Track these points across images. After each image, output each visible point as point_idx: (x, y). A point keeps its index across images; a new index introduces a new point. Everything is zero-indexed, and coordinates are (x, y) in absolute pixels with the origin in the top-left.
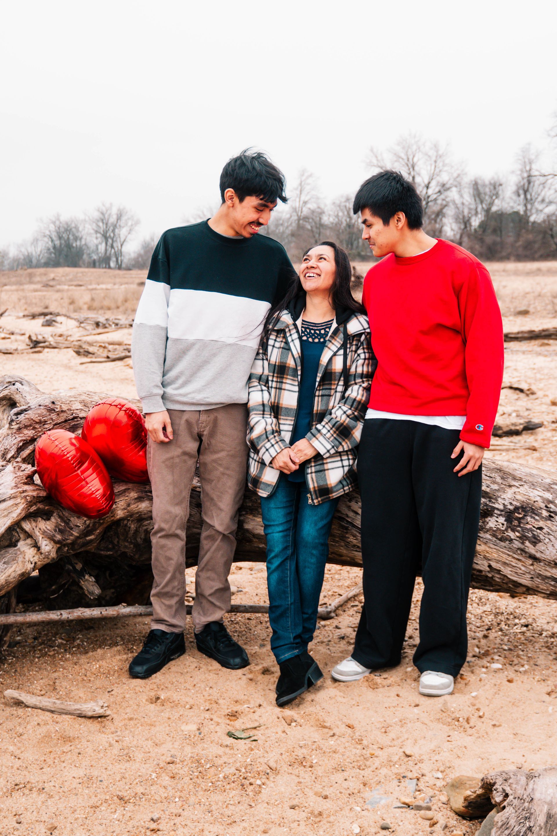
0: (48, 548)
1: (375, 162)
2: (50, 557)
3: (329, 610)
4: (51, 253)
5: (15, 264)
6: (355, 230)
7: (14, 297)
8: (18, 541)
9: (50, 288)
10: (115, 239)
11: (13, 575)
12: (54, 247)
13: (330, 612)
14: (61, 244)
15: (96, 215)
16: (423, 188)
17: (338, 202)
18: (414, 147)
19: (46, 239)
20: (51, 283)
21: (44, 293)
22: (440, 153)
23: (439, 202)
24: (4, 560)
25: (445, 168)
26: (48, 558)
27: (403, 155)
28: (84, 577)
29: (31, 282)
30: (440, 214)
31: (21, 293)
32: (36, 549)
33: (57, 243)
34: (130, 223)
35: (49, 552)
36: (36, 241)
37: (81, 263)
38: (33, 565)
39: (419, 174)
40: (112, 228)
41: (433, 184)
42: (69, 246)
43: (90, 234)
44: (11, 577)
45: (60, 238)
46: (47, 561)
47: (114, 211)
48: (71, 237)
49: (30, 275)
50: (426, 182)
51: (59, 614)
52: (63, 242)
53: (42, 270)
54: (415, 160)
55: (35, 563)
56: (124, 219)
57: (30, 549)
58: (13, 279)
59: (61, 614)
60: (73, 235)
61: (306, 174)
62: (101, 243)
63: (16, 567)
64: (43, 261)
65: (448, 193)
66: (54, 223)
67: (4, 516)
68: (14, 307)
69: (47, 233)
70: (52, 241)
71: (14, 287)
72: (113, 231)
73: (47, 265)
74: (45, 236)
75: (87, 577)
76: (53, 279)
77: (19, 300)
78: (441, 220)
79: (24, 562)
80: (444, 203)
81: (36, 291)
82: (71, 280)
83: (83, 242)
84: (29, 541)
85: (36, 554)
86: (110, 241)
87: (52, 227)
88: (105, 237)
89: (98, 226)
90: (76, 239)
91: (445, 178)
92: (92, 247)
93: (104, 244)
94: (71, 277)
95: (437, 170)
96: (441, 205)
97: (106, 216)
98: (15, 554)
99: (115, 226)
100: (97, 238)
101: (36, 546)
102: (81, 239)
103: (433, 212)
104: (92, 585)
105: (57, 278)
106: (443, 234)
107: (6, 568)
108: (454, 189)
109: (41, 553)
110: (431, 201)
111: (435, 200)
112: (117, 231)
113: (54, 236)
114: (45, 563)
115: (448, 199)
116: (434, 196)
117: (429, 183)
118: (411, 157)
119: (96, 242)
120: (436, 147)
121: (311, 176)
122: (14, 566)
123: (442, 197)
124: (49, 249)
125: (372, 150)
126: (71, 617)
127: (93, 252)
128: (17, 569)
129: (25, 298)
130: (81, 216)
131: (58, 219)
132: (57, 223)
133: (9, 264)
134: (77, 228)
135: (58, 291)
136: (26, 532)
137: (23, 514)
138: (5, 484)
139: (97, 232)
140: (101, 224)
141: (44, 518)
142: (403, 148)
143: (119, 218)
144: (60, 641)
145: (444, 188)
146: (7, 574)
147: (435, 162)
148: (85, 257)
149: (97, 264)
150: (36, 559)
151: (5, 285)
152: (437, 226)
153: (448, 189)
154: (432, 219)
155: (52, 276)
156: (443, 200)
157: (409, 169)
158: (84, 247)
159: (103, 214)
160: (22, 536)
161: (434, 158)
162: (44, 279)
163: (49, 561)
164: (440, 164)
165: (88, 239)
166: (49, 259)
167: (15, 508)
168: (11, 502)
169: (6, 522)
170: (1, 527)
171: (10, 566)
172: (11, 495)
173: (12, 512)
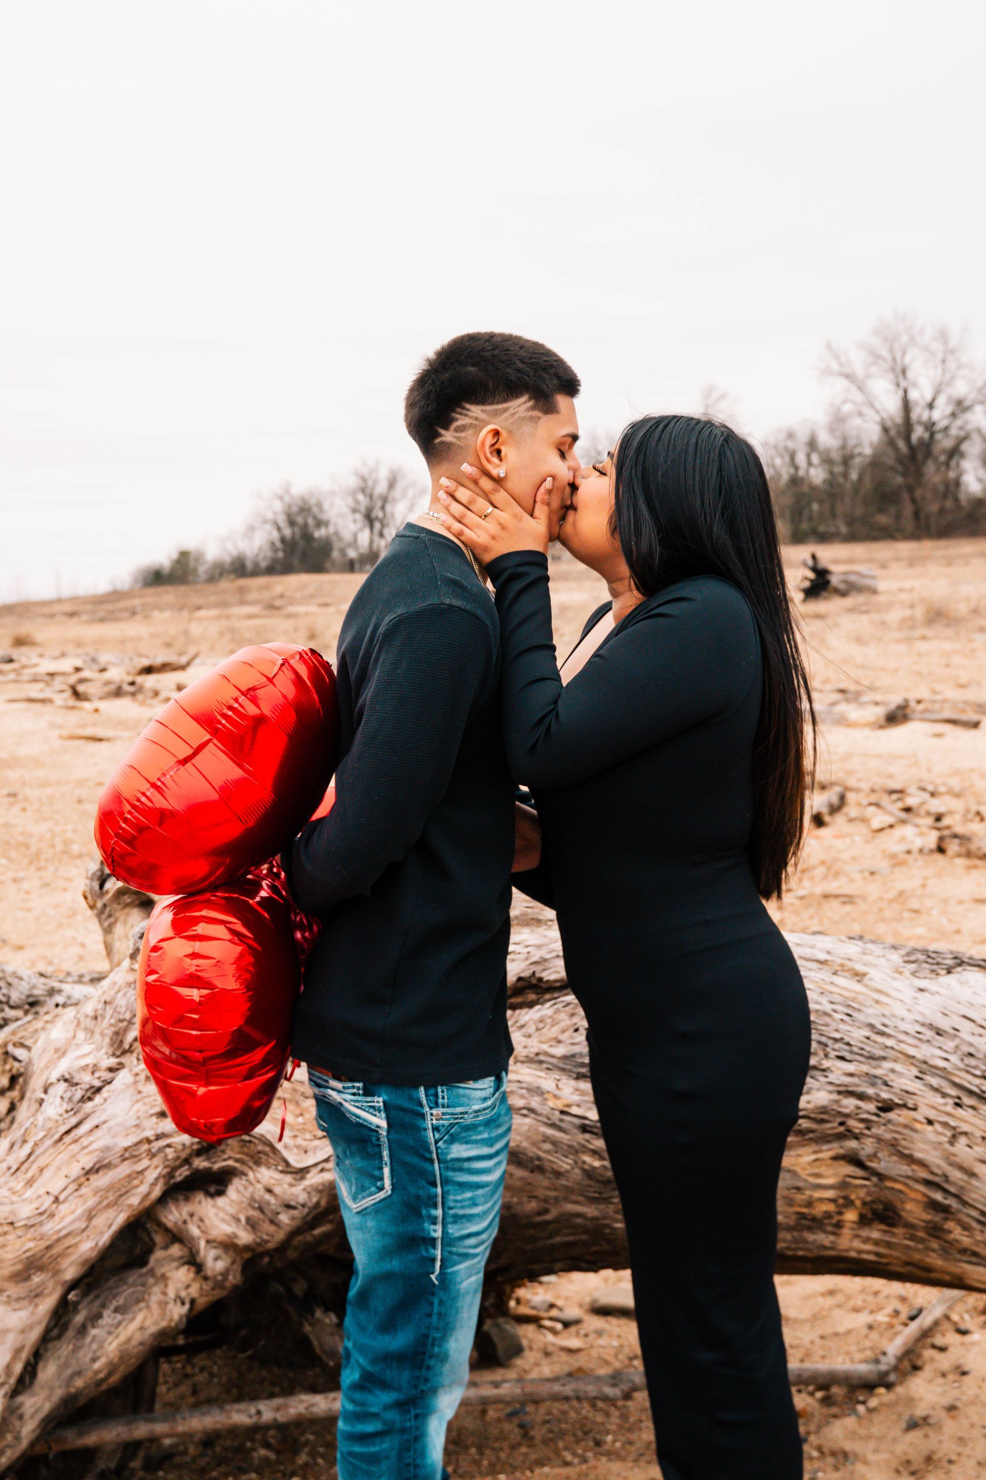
0: (220, 1265)
1: (835, 366)
2: (228, 1284)
3: (883, 1368)
4: (276, 550)
5: (217, 572)
6: (805, 488)
7: (213, 629)
8: (150, 1250)
9: (277, 612)
10: (385, 522)
11: (138, 1337)
12: (283, 540)
13: (887, 1373)
14: (294, 534)
15: (353, 482)
16: (923, 408)
17: (772, 441)
18: (905, 338)
19: (268, 527)
20: (278, 603)
21: (265, 621)
22: (952, 343)
23: (954, 431)
24: (115, 1304)
25: (962, 372)
26: (223, 1288)
27: (884, 353)
28: (312, 1314)
29: (242, 603)
30: (955, 452)
31: (225, 623)
32: (193, 1269)
33: (287, 532)
34: (410, 493)
35: (225, 1274)
36: (251, 529)
37: (328, 565)
38: (187, 1306)
39: (915, 385)
40: (379, 504)
41: (941, 401)
42: (307, 537)
43: (342, 515)
44: (134, 1343)
45: (292, 523)
46: (219, 1294)
47: (383, 475)
48: (311, 521)
49: (242, 591)
50: (929, 398)
51: (253, 1411)
52: (297, 530)
53: (261, 581)
54: (907, 360)
55: (193, 1302)
56: (400, 486)
57: (177, 1268)
58: (213, 599)
59: (259, 1413)
60: (315, 518)
61: (715, 395)
62: (361, 530)
63: (145, 1318)
64: (263, 564)
65: (969, 416)
66: (281, 498)
67: (108, 1206)
68: (212, 648)
69: (270, 516)
70: (279, 529)
71: (213, 613)
72: (383, 508)
73: (273, 569)
74: (265, 522)
75: (319, 1314)
76: (282, 596)
77: (222, 634)
78: (958, 465)
79: (163, 1304)
80: (962, 433)
81: (250, 617)
82: (312, 596)
83: (331, 529)
84: (176, 1250)
85: (194, 1280)
86: (377, 525)
87: (278, 506)
88: (370, 519)
89: (357, 501)
90: (319, 523)
91: (961, 389)
92: (347, 536)
93: (367, 532)
94: (311, 590)
95: (947, 377)
96: (957, 437)
97: (370, 483)
98: (143, 1285)
99: (385, 500)
100: (355, 521)
101: (193, 1262)
102: (327, 524)
103: (944, 451)
104: (332, 1334)
105: (287, 594)
106: (963, 488)
107: (119, 1324)
108: (979, 409)
109: (206, 1278)
110: (940, 431)
111: (946, 429)
112: (388, 508)
113: (282, 520)
114: (215, 1299)
115: (969, 427)
116: (944, 423)
117: (934, 400)
118: (899, 355)
119: (353, 527)
120: (943, 336)
121: (723, 397)
122: (140, 1317)
123: (959, 422)
124: (273, 544)
125: (829, 347)
126: (281, 1417)
127: (349, 545)
128: (148, 1323)
129: (232, 630)
130: (325, 485)
131: (288, 491)
132: (287, 499)
133: (206, 572)
134: (319, 505)
135: (290, 616)
136: (166, 1230)
137: (157, 1192)
138: (111, 1123)
139: (354, 511)
140: (361, 497)
141: (212, 1190)
142: (886, 340)
143: (392, 484)
144: (263, 1452)
145: (960, 407)
146: (122, 1338)
147: (944, 361)
148: (335, 554)
149: (357, 566)
150: (194, 1291)
151: (199, 608)
152: (952, 475)
153: (967, 409)
154: (943, 463)
155: (279, 589)
156: (961, 428)
157: (897, 377)
158: (334, 538)
159: (364, 479)
160: (158, 1239)
161: (940, 356)
162: (266, 595)
163: (224, 1293)
164: (951, 364)
165: (340, 522)
166: (275, 561)
167: (136, 1182)
168: (125, 1169)
169: (115, 1219)
170: (102, 1233)
171: (129, 1316)
172: (126, 1149)
173: (127, 1192)
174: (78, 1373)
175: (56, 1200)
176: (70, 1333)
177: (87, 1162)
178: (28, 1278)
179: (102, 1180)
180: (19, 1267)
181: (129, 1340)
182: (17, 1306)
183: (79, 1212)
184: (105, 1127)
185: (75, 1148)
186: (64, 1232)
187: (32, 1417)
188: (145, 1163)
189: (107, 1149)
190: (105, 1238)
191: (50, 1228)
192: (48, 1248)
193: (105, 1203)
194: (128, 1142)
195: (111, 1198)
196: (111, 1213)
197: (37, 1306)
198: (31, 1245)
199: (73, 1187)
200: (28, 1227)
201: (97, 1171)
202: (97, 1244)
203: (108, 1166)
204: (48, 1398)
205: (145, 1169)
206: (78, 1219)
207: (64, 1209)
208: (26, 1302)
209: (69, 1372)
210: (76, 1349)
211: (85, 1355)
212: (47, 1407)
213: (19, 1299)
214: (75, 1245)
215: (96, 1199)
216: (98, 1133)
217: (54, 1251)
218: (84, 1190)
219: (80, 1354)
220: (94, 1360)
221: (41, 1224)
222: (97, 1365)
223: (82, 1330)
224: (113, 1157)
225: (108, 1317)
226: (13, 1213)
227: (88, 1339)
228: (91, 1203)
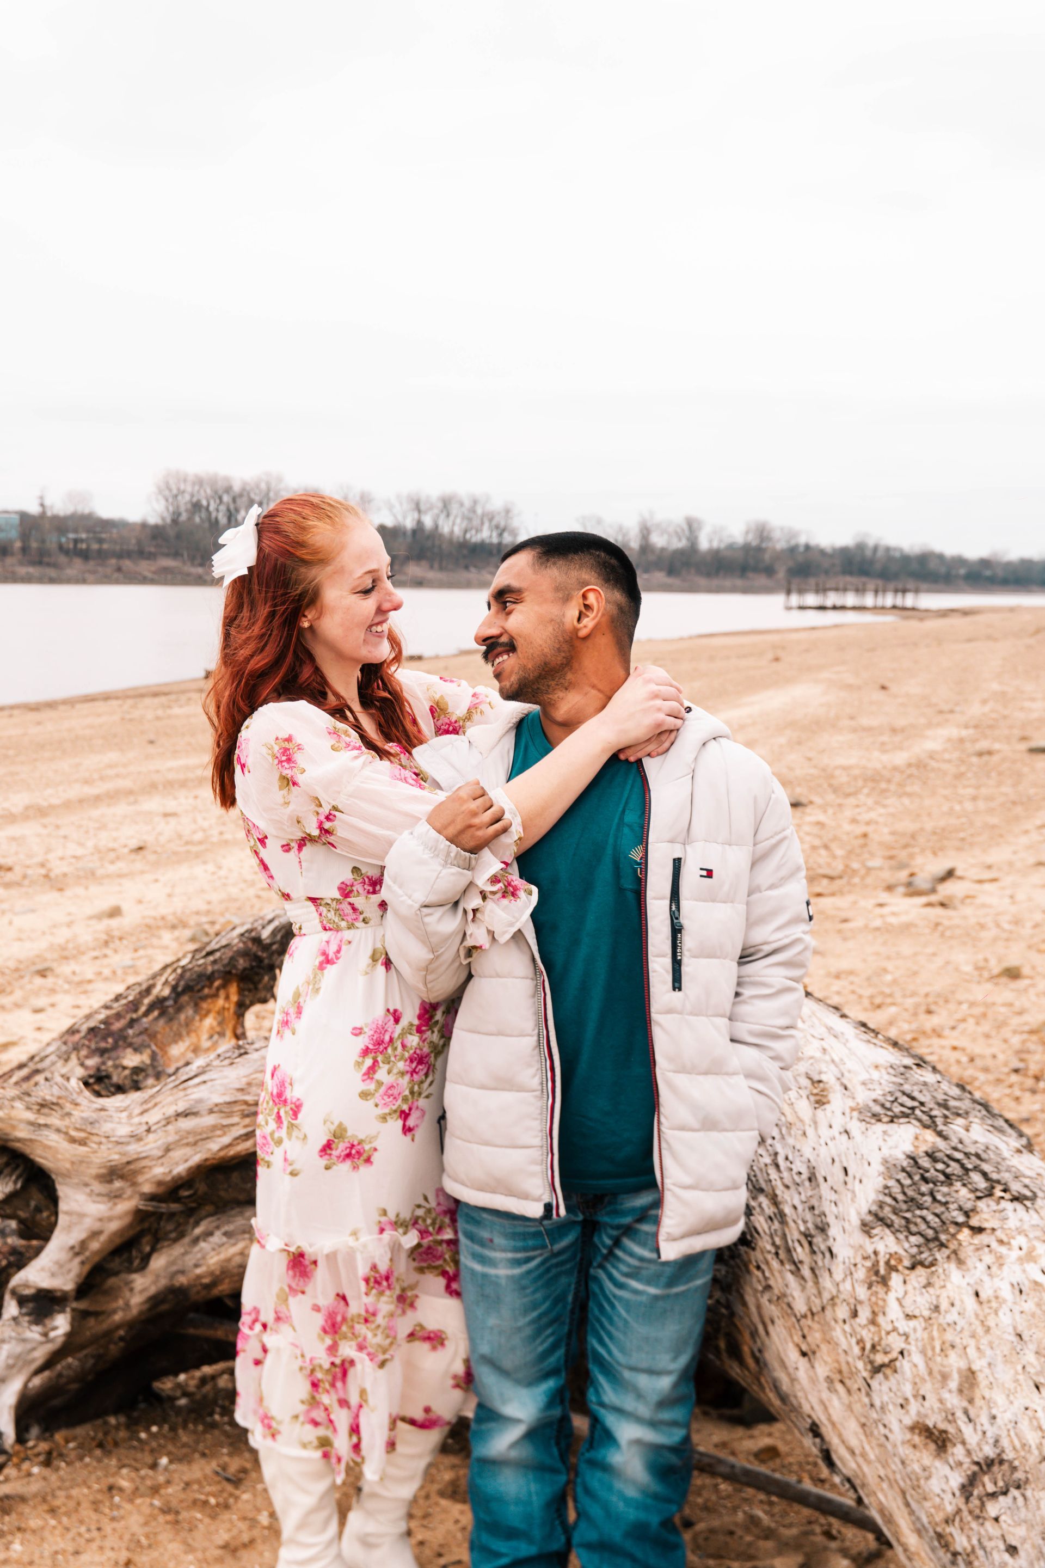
167: (219, 1132)
168: (210, 1120)
169: (191, 1156)
170: (177, 1164)
171: (232, 1241)
172: (216, 1105)
173: (207, 1138)
174: (182, 1272)
175: (148, 1131)
176: (186, 1240)
177: (181, 1107)
178: (110, 1182)
179: (186, 1124)
180: (103, 1171)
181: (229, 1260)
182: (99, 1199)
183: (159, 1143)
184: (209, 1084)
185: (182, 1094)
186: (144, 1155)
187: (141, 1292)
188: (236, 1119)
189: (200, 1101)
190: (180, 1169)
191: (134, 1149)
192: (128, 1163)
193: (185, 1141)
194: (220, 1100)
195: (191, 1140)
196: (188, 1151)
197: (115, 1204)
198: (116, 1157)
199: (163, 1123)
200: (118, 1143)
201: (186, 1115)
202: (170, 1172)
203: (195, 1114)
204: (155, 1282)
205: (233, 1125)
206: (158, 1148)
207: (151, 1137)
208: (105, 1199)
209: (174, 1268)
210: (185, 1253)
211: (190, 1260)
212: (153, 1290)
213: (99, 1195)
214: (150, 1168)
215: (177, 1137)
216: (203, 1087)
217: (132, 1167)
218: (170, 1127)
219: (187, 1258)
220: (196, 1266)
221: (128, 1143)
222: (198, 1271)
223: (196, 1241)
224: (203, 1108)
225: (217, 1238)
226: (113, 1130)
227: (196, 1249)
228: (172, 1138)
